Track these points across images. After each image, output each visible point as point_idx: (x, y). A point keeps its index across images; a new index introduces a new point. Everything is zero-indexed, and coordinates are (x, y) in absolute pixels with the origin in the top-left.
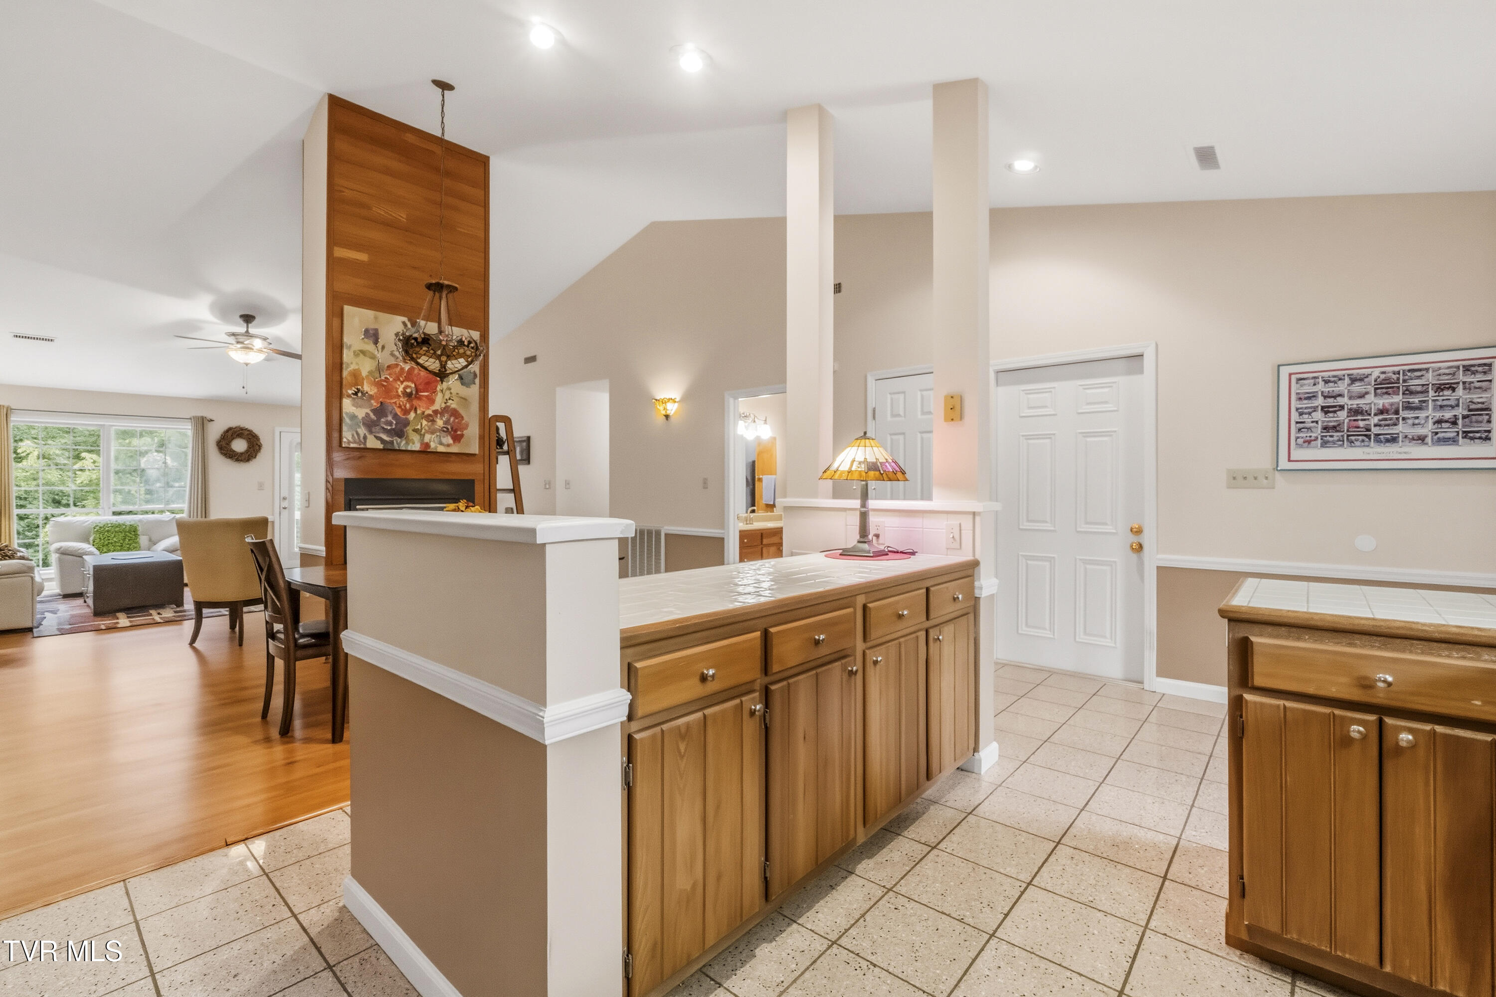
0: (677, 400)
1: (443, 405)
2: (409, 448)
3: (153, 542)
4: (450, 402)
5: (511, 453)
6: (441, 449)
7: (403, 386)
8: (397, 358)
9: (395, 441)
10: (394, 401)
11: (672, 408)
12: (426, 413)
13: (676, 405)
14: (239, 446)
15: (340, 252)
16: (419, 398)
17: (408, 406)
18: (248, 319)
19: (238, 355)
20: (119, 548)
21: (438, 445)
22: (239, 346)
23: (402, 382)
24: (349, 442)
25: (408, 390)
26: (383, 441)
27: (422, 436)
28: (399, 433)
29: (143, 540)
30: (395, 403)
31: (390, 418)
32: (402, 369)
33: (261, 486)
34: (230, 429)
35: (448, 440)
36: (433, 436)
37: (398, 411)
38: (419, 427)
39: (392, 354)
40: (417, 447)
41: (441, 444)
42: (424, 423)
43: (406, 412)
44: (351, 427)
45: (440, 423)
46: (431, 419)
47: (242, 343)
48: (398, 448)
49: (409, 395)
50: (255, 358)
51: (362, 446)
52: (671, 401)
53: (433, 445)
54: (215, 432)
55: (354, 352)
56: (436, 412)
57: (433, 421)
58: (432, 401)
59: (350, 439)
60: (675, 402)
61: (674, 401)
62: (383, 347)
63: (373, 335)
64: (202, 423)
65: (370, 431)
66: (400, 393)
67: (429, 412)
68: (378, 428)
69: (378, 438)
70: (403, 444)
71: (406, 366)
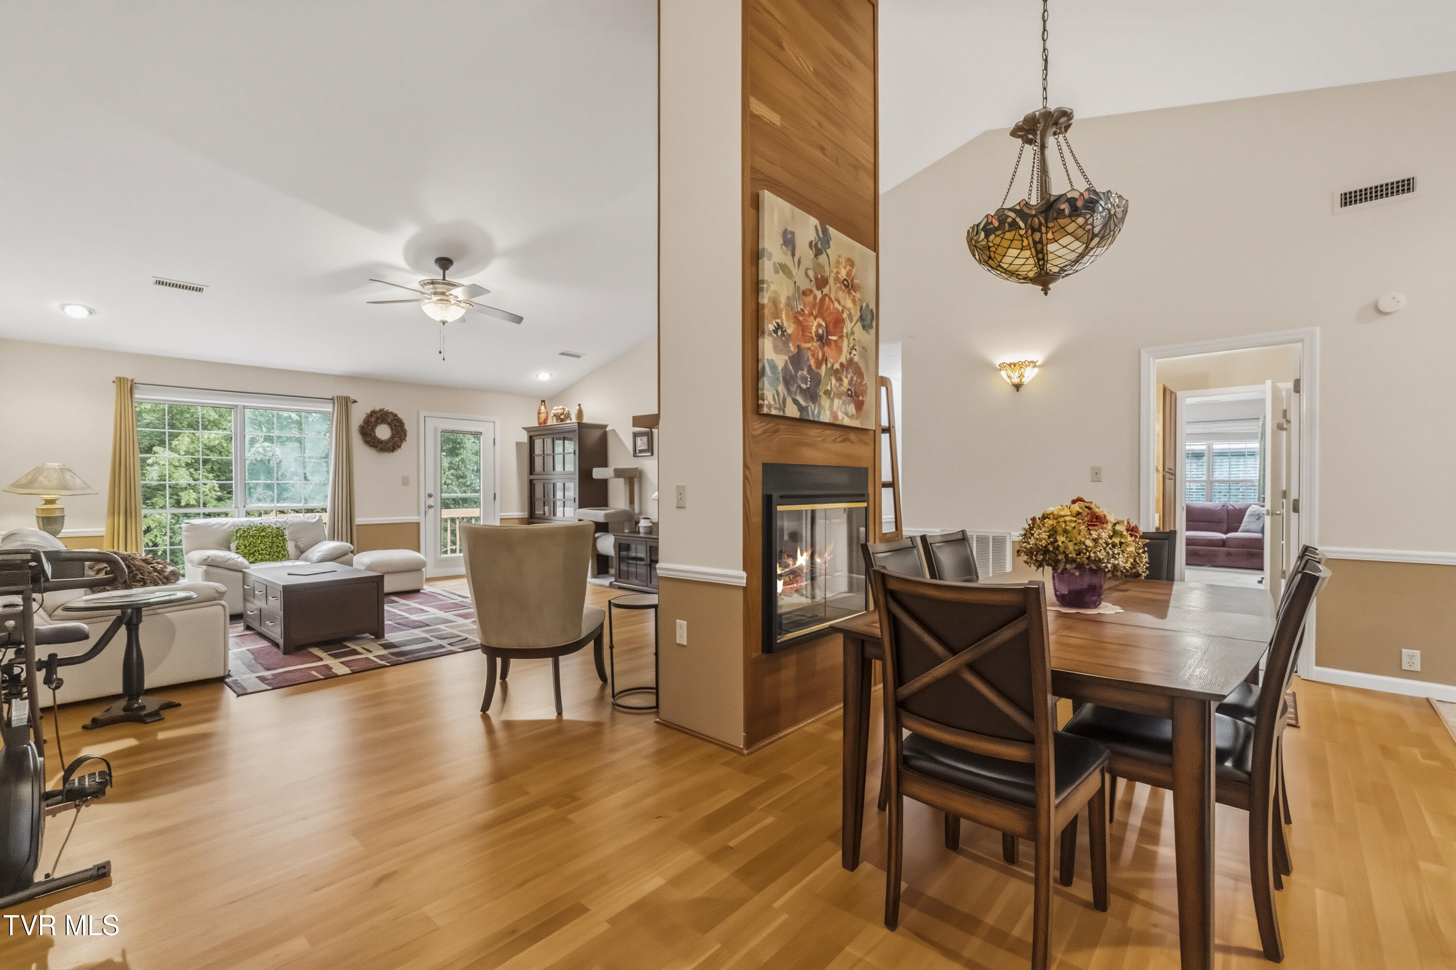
0: (1038, 364)
1: (848, 356)
2: (822, 419)
3: (301, 552)
4: (854, 352)
5: (892, 429)
6: (847, 422)
7: (815, 324)
8: (811, 281)
9: (809, 408)
10: (809, 345)
11: (1030, 374)
12: (835, 368)
13: (1036, 370)
14: (383, 432)
15: (758, 108)
16: (828, 343)
17: (820, 355)
18: (445, 263)
19: (433, 310)
20: (267, 557)
21: (844, 416)
22: (435, 298)
23: (815, 318)
24: (770, 406)
25: (820, 331)
26: (801, 408)
27: (832, 401)
28: (812, 395)
29: (290, 546)
30: (810, 349)
31: (805, 372)
32: (815, 297)
33: (405, 481)
34: (373, 413)
35: (852, 409)
36: (840, 402)
37: (812, 362)
38: (829, 387)
39: (807, 275)
40: (826, 417)
41: (846, 414)
42: (833, 381)
43: (819, 364)
44: (774, 385)
45: (845, 382)
46: (838, 375)
47: (443, 294)
48: (812, 419)
49: (820, 338)
50: (454, 313)
51: (781, 414)
52: (1032, 364)
53: (840, 415)
54: (358, 416)
55: (774, 263)
56: (842, 365)
57: (840, 380)
58: (839, 349)
59: (772, 403)
60: (1035, 366)
61: (1033, 364)
62: (799, 262)
63: (789, 240)
64: (345, 404)
65: (788, 390)
66: (813, 334)
67: (837, 366)
68: (795, 386)
69: (796, 402)
70: (816, 412)
71: (819, 295)
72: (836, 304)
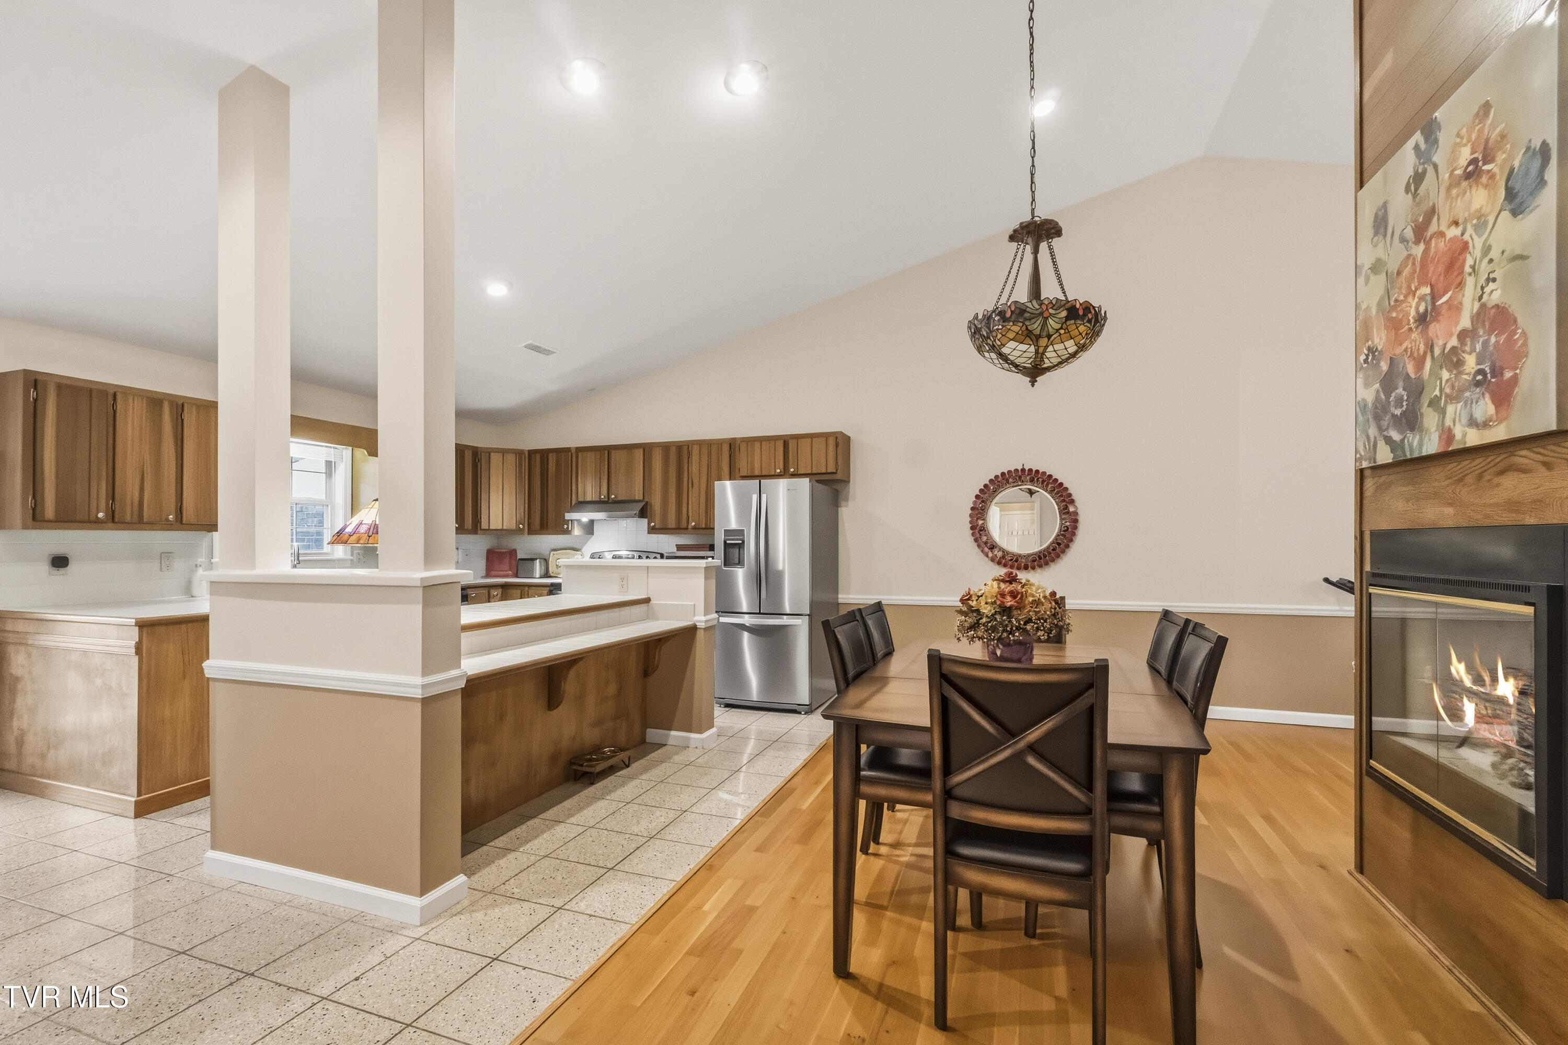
1: (1476, 307)
2: (1424, 454)
4: (1487, 288)
6: (1474, 438)
7: (1415, 303)
8: (1407, 242)
9: (1406, 441)
10: (1401, 346)
12: (1446, 350)
16: (1435, 315)
17: (1422, 347)
21: (1467, 429)
23: (1414, 293)
24: (1362, 459)
25: (1422, 309)
26: (1393, 445)
27: (1443, 412)
28: (1413, 420)
30: (1406, 350)
31: (1400, 390)
32: (1414, 260)
35: (1488, 407)
36: (1459, 405)
37: (1410, 368)
38: (1437, 392)
39: (1403, 240)
40: (1431, 446)
41: (1473, 423)
42: (1445, 375)
43: (1419, 364)
44: (1362, 429)
45: (1471, 363)
46: (1453, 360)
48: (1410, 457)
49: (1422, 319)
51: (1373, 464)
53: (1458, 432)
56: (1463, 335)
57: (1460, 365)
58: (1455, 308)
59: (1362, 453)
63: (1380, 221)
65: (1380, 429)
66: (1412, 321)
67: (1454, 342)
68: (1388, 417)
69: (1389, 440)
70: (1416, 443)
71: (1419, 250)
72: (1454, 232)
